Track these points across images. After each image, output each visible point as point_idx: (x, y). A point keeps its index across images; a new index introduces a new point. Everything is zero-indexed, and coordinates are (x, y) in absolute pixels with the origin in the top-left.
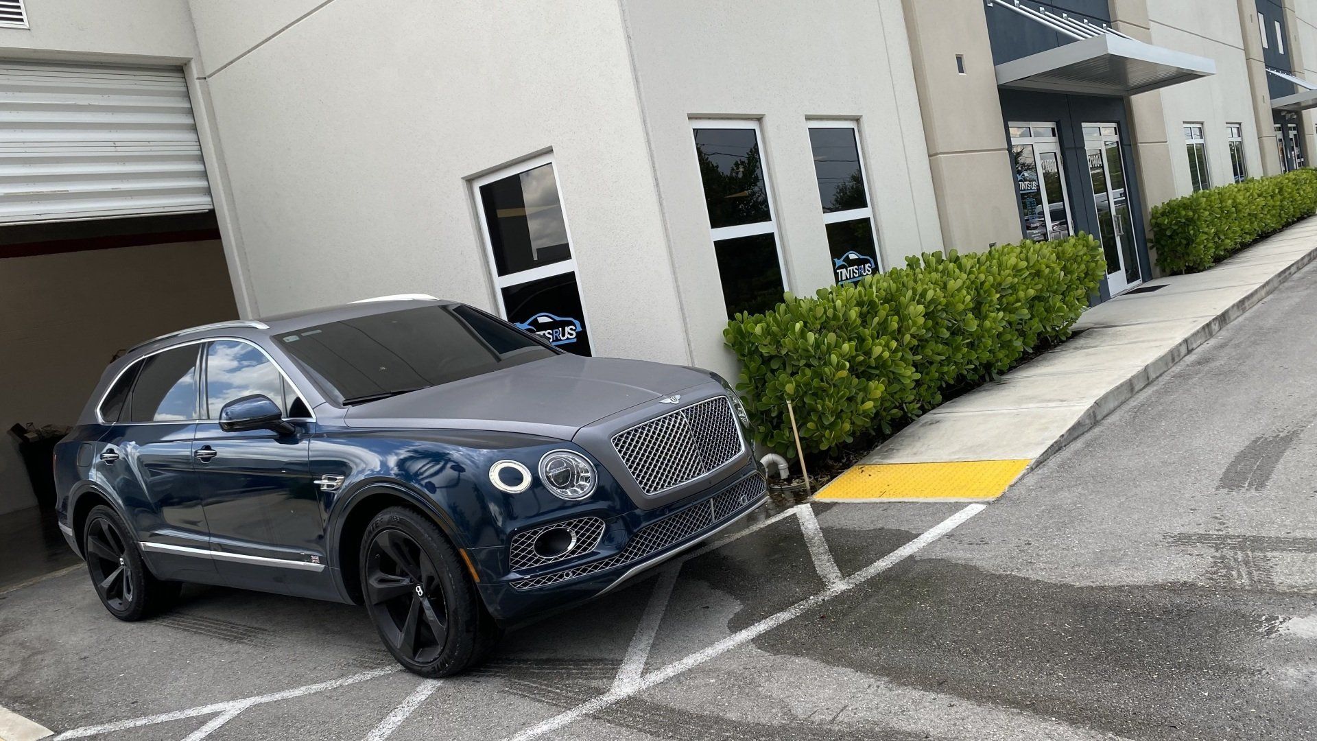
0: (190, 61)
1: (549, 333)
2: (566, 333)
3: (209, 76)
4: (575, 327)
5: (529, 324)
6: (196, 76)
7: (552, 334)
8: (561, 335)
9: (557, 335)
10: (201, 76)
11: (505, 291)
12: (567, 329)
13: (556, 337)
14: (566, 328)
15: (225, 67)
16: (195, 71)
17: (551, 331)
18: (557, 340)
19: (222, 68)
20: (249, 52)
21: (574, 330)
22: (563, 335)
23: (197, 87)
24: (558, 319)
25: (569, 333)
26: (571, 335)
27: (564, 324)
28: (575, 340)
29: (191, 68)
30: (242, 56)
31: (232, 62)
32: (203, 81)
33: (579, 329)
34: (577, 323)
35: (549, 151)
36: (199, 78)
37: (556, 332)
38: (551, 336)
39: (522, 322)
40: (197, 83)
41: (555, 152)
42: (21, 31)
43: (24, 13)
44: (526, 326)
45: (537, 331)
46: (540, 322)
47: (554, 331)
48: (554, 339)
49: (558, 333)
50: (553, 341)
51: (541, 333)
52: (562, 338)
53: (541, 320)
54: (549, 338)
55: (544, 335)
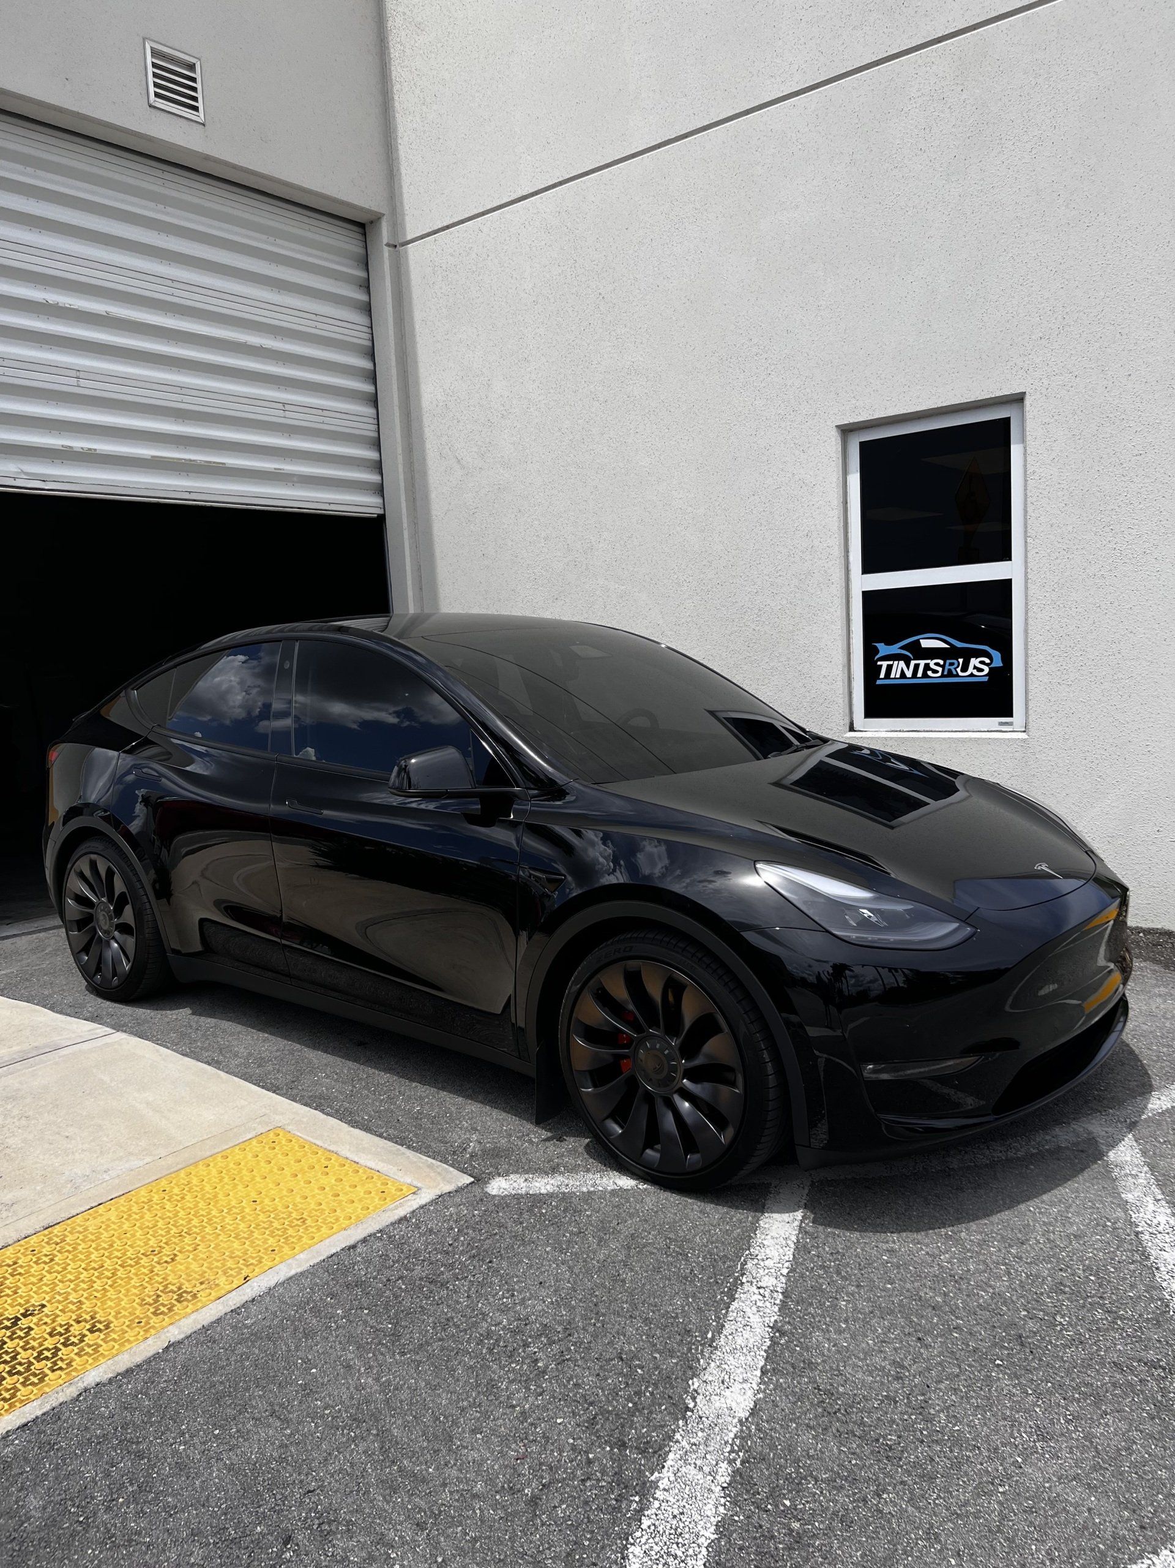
0: (379, 218)
1: (937, 664)
2: (971, 666)
3: (404, 245)
4: (991, 658)
5: (902, 648)
6: (385, 241)
7: (943, 667)
8: (959, 670)
9: (952, 668)
10: (391, 242)
11: (867, 596)
12: (974, 662)
13: (950, 671)
14: (973, 660)
16: (385, 232)
17: (941, 662)
18: (950, 674)
21: (987, 665)
22: (964, 669)
23: (384, 255)
24: (959, 644)
25: (975, 668)
26: (981, 670)
27: (968, 655)
28: (986, 679)
29: (380, 228)
31: (448, 227)
32: (392, 250)
33: (998, 662)
34: (997, 655)
35: (1018, 399)
36: (388, 245)
37: (951, 664)
38: (940, 669)
39: (889, 642)
40: (386, 249)
41: (1028, 401)
42: (194, 124)
43: (200, 99)
44: (895, 649)
45: (914, 659)
46: (923, 646)
47: (948, 662)
48: (946, 673)
49: (956, 666)
50: (943, 676)
51: (922, 663)
52: (961, 674)
53: (926, 643)
54: (935, 672)
55: (926, 665)
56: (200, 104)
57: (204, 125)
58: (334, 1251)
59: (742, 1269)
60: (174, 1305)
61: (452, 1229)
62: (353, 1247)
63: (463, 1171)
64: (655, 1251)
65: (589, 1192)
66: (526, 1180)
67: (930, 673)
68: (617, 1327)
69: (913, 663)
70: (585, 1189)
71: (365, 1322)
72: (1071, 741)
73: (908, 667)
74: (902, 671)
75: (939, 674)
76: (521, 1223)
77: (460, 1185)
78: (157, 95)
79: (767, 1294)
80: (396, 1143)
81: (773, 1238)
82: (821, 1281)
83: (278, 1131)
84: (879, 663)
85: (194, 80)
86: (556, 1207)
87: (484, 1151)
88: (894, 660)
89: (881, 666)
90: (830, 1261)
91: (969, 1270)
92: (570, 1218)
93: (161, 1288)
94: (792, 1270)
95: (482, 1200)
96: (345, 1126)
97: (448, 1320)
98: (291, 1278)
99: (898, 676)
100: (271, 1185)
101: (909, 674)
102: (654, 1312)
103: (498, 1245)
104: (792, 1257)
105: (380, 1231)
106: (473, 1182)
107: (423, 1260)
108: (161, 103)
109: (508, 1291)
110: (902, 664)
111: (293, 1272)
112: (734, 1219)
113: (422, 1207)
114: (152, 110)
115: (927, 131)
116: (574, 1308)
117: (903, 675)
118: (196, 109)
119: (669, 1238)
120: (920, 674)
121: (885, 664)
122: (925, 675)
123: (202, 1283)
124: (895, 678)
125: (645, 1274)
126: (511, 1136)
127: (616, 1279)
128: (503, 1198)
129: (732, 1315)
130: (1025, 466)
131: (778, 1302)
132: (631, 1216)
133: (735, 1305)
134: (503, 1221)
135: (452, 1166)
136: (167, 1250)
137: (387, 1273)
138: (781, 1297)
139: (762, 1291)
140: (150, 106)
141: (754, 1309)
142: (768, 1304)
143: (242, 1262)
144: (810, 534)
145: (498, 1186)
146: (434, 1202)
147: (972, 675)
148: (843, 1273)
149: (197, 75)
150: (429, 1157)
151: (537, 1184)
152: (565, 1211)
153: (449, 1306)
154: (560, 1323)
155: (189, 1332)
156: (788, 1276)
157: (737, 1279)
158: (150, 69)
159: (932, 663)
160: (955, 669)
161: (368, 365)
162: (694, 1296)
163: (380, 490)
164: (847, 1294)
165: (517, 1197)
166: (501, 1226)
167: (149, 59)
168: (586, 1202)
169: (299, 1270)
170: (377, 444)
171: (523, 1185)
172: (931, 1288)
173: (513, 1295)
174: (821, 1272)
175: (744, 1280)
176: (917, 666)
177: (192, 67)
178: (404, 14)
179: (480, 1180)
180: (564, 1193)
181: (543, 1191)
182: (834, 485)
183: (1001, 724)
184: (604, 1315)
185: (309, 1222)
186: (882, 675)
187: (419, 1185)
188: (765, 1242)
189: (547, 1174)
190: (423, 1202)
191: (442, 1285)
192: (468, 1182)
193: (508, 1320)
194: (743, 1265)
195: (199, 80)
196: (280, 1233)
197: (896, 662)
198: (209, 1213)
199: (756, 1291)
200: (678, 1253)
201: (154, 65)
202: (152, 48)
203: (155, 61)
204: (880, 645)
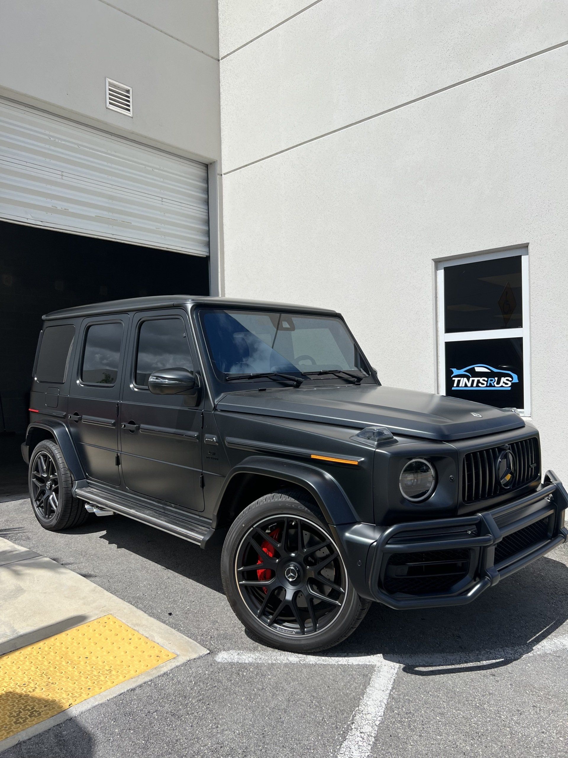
0: (214, 162)
1: (484, 380)
2: (502, 382)
3: (225, 173)
4: (511, 377)
5: (465, 371)
6: (217, 171)
7: (487, 381)
8: (495, 383)
9: (492, 382)
11: (448, 344)
12: (503, 379)
13: (490, 384)
15: (240, 167)
16: (217, 168)
17: (486, 379)
18: (491, 386)
19: (237, 169)
20: (263, 159)
21: (510, 381)
22: (498, 383)
23: (216, 178)
24: (495, 370)
25: (504, 382)
26: (507, 384)
27: (500, 376)
28: (510, 389)
29: (214, 167)
30: (256, 161)
31: (246, 165)
32: (220, 175)
33: (516, 380)
34: (515, 376)
35: (525, 247)
37: (491, 380)
38: (485, 383)
39: (459, 369)
41: (530, 247)
42: (127, 117)
43: (131, 106)
44: (462, 372)
45: (472, 377)
46: (476, 370)
47: (490, 379)
48: (488, 385)
49: (493, 381)
50: (487, 386)
51: (476, 379)
52: (496, 385)
53: (478, 369)
54: (483, 384)
55: (478, 382)
56: (131, 108)
57: (132, 118)
58: (123, 691)
59: (353, 719)
60: (28, 719)
61: (191, 682)
62: (133, 690)
63: (205, 646)
64: (304, 704)
65: (272, 664)
66: (238, 654)
67: (480, 385)
68: (274, 753)
69: (471, 379)
70: (270, 662)
71: (130, 739)
72: (555, 422)
73: (469, 381)
74: (466, 384)
75: (485, 385)
76: (231, 681)
77: (201, 654)
78: (110, 103)
79: (365, 737)
80: (172, 627)
81: (373, 700)
82: (399, 731)
83: (110, 616)
84: (453, 379)
85: (128, 97)
86: (252, 672)
87: (219, 635)
88: (461, 377)
89: (454, 380)
90: (405, 718)
91: (487, 730)
92: (259, 679)
93: (23, 707)
94: (382, 722)
95: (211, 665)
96: (146, 616)
97: (177, 741)
98: (94, 707)
99: (463, 386)
100: (99, 649)
102: (297, 745)
103: (215, 694)
104: (383, 713)
105: (151, 681)
106: (209, 653)
107: (171, 701)
108: (112, 107)
109: (215, 724)
110: (465, 379)
111: (97, 703)
112: (352, 687)
113: (177, 667)
114: (108, 110)
115: (479, 116)
116: (251, 738)
117: (466, 385)
119: (313, 696)
120: (475, 385)
121: (456, 379)
122: (477, 386)
123: (45, 706)
124: (462, 387)
125: (296, 719)
126: (235, 627)
127: (279, 721)
128: (223, 664)
129: (343, 750)
130: (529, 280)
131: (371, 743)
132: (294, 680)
133: (345, 743)
134: (221, 678)
135: (199, 643)
136: (32, 685)
137: (149, 708)
138: (373, 740)
139: (362, 735)
140: (107, 108)
141: (356, 746)
142: (365, 744)
143: (70, 694)
144: (418, 313)
145: (223, 657)
146: (185, 664)
147: (502, 386)
148: (412, 727)
149: (131, 95)
150: (188, 636)
151: (244, 657)
152: (257, 674)
153: (179, 732)
154: (241, 748)
155: (31, 736)
156: (379, 726)
157: (349, 725)
158: (108, 92)
159: (481, 380)
160: (493, 383)
161: (206, 228)
162: (322, 736)
164: (413, 740)
165: (232, 664)
166: (219, 681)
167: (107, 87)
168: (269, 669)
169: (101, 702)
171: (236, 657)
172: (464, 740)
173: (217, 727)
174: (399, 725)
175: (353, 727)
176: (473, 381)
177: (128, 91)
178: (230, 70)
179: (212, 653)
180: (258, 663)
181: (247, 661)
182: (431, 288)
183: (518, 412)
184: (268, 744)
185: (114, 672)
186: (455, 385)
187: (178, 653)
188: (368, 703)
189: (250, 650)
190: (178, 664)
191: (179, 717)
192: (206, 653)
193: (212, 743)
194: (354, 716)
195: (131, 97)
196: (95, 678)
197: (462, 379)
198: (61, 664)
199: (359, 735)
200: (317, 706)
201: (110, 90)
202: (109, 82)
203: (110, 88)
204: (454, 370)
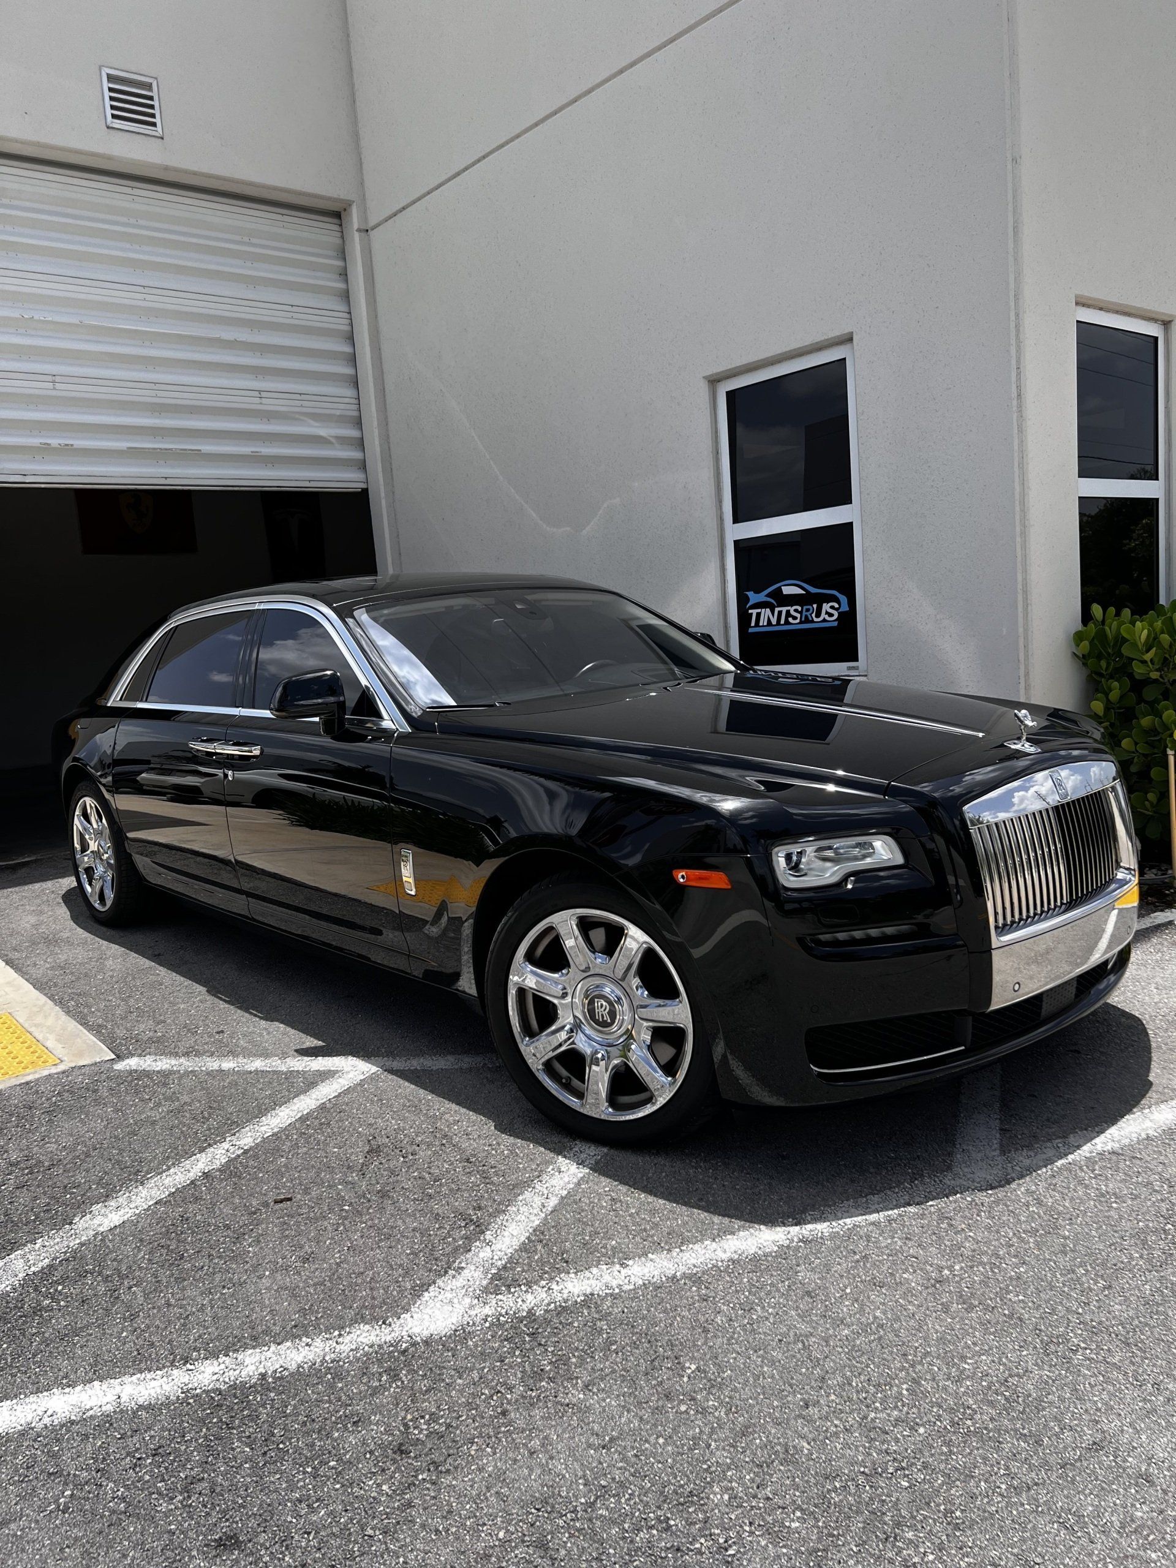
0: (350, 205)
1: (796, 611)
2: (823, 612)
3: (372, 229)
4: (838, 601)
5: (767, 596)
6: (356, 226)
7: (801, 613)
8: (814, 615)
9: (808, 613)
10: (362, 228)
12: (826, 607)
13: (806, 616)
14: (824, 605)
15: (395, 215)
16: (355, 220)
17: (799, 608)
18: (807, 620)
19: (390, 217)
20: (428, 193)
21: (837, 610)
22: (818, 615)
23: (356, 241)
24: (813, 590)
25: (827, 613)
26: (831, 615)
27: (821, 599)
28: (836, 624)
29: (351, 216)
30: (419, 199)
31: (404, 208)
32: (363, 234)
33: (845, 608)
34: (843, 599)
35: (848, 339)
36: (359, 230)
37: (808, 610)
38: (798, 615)
39: (757, 592)
40: (357, 236)
41: (857, 340)
42: (153, 139)
43: (158, 116)
44: (762, 597)
45: (779, 606)
46: (784, 593)
47: (805, 608)
48: (803, 619)
49: (811, 611)
50: (801, 622)
51: (784, 609)
52: (816, 620)
53: (787, 590)
54: (795, 618)
55: (788, 612)
56: (157, 120)
59: (237, 1131)
61: (54, 1091)
63: (115, 1051)
64: (188, 1115)
66: (155, 1060)
67: (790, 620)
69: (777, 610)
70: (191, 1069)
73: (773, 615)
74: (769, 619)
75: (798, 621)
76: (113, 1090)
77: (99, 1060)
78: (114, 116)
79: (232, 1150)
81: (290, 1110)
82: (287, 1143)
84: (750, 611)
85: (151, 98)
86: (153, 1080)
87: (150, 1038)
88: (762, 608)
89: (752, 614)
92: (154, 1089)
94: (275, 1134)
95: (100, 1072)
99: (765, 624)
101: (774, 621)
102: (130, 1157)
103: (76, 1104)
104: (287, 1125)
106: (112, 1059)
108: (118, 123)
109: (44, 1136)
110: (768, 611)
112: (279, 1096)
114: (111, 131)
116: (76, 1150)
117: (769, 623)
118: (154, 124)
119: (211, 1107)
120: (782, 622)
121: (754, 612)
122: (787, 622)
124: (763, 626)
125: (158, 1131)
126: (185, 1028)
128: (121, 1072)
129: (185, 1163)
130: (857, 407)
131: (233, 1156)
132: (203, 1089)
133: (197, 1156)
134: (101, 1088)
135: (110, 1047)
138: (240, 1152)
140: (108, 127)
141: (209, 1159)
142: (223, 1157)
144: (686, 487)
145: (128, 1063)
146: (63, 1072)
147: (824, 620)
149: (154, 94)
150: (101, 1040)
151: (159, 1063)
152: (157, 1083)
154: (52, 1161)
156: (265, 1138)
157: (224, 1138)
158: (107, 94)
159: (792, 609)
160: (811, 615)
161: (348, 349)
162: (175, 1148)
163: (363, 466)
165: (133, 1072)
166: (95, 1091)
167: (106, 85)
168: (181, 1078)
170: (358, 423)
171: (148, 1063)
175: (228, 1139)
176: (780, 613)
177: (149, 87)
179: (118, 1059)
180: (172, 1071)
181: (158, 1068)
183: (849, 668)
186: (753, 624)
187: (66, 1059)
188: (280, 1113)
189: (177, 1056)
190: (55, 1071)
192: (108, 1059)
194: (242, 1128)
195: (156, 98)
197: (763, 610)
199: (227, 1147)
200: (203, 1118)
201: (111, 90)
202: (108, 74)
203: (111, 86)
204: (750, 594)
